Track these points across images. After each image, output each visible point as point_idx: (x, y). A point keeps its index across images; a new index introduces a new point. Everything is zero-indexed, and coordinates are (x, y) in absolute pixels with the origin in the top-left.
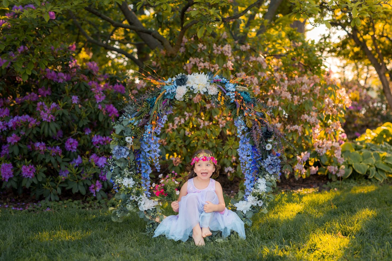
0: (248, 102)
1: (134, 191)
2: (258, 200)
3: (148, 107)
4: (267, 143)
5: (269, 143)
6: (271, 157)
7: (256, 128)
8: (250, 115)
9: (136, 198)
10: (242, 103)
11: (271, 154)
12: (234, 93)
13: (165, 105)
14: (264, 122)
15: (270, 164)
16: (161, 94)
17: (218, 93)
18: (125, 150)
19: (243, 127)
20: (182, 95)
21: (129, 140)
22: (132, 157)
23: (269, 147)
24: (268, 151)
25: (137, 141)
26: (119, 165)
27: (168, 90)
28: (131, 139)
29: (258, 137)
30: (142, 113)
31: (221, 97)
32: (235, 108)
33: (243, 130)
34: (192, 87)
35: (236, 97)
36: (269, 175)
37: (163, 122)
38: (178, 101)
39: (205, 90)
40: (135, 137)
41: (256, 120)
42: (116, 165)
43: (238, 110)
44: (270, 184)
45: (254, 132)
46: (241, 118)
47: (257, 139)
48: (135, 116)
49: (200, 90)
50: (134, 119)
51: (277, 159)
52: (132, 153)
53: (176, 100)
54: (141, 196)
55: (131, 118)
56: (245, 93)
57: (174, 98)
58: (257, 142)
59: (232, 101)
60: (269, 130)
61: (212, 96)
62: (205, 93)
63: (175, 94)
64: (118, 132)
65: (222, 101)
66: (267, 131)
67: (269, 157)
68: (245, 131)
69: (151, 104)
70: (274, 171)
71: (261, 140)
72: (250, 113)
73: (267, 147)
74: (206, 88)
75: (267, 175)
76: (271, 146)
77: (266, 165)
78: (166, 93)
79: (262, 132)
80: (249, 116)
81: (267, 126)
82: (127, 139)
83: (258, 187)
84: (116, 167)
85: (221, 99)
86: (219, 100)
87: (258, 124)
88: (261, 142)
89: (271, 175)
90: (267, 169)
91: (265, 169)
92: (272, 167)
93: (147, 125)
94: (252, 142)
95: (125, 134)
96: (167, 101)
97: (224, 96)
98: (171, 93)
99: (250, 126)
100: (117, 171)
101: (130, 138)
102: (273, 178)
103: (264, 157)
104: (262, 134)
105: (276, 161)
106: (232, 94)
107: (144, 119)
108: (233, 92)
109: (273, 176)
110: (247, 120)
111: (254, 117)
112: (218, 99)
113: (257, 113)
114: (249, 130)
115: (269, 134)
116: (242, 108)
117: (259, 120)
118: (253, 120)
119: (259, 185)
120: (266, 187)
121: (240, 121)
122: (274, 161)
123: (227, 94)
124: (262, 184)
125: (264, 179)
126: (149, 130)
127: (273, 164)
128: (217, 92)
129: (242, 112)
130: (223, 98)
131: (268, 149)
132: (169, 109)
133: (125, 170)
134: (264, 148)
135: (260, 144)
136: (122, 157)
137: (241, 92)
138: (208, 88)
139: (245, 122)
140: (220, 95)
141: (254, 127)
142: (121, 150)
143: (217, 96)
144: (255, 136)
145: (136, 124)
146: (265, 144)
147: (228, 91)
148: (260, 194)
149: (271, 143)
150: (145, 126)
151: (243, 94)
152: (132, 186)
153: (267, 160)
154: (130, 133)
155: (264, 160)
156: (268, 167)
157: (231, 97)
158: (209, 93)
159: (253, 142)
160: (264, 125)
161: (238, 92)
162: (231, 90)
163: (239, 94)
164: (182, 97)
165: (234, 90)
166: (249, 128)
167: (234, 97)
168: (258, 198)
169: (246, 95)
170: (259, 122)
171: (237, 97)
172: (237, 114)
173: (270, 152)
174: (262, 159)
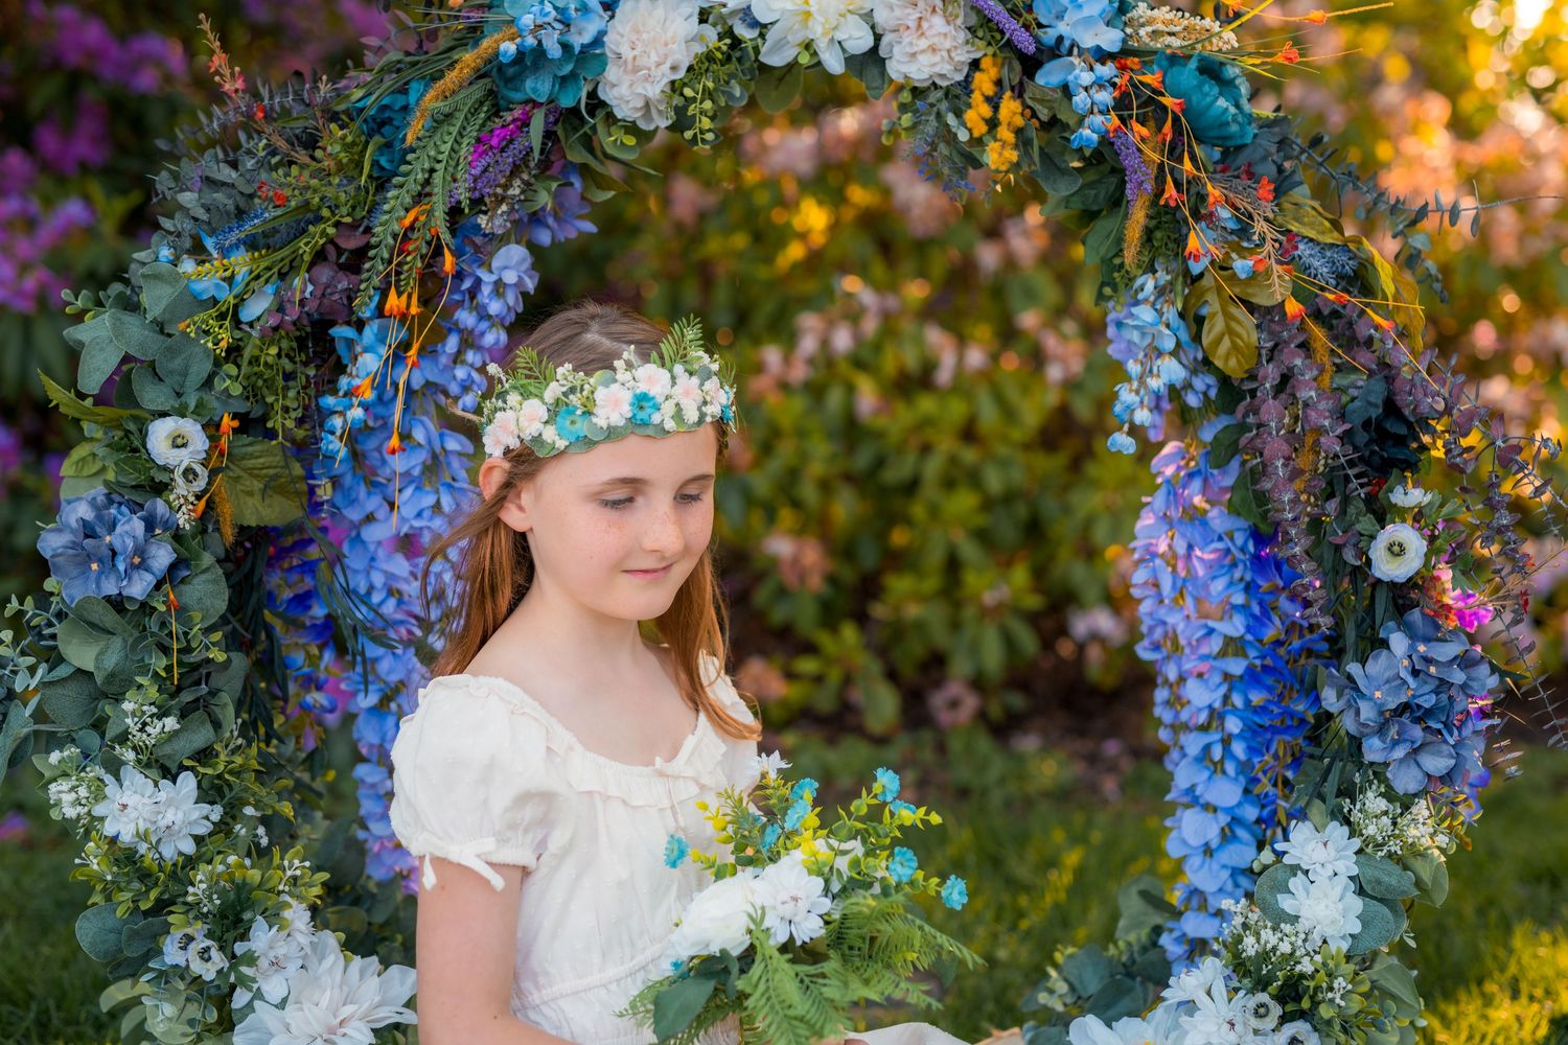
0: (1231, 152)
1: (199, 888)
2: (1285, 1019)
3: (359, 165)
4: (1382, 514)
5: (1400, 513)
6: (1413, 636)
7: (1286, 380)
8: (1242, 266)
9: (204, 955)
10: (1174, 151)
11: (1415, 615)
12: (1107, 70)
13: (508, 159)
14: (1363, 331)
15: (1405, 708)
16: (469, 58)
17: (975, 65)
18: (138, 526)
19: (1171, 371)
20: (664, 77)
21: (179, 443)
22: (207, 593)
23: (1397, 550)
24: (1393, 586)
25: (264, 455)
26: (82, 654)
27: (527, 20)
28: (199, 441)
29: (1304, 461)
30: (308, 216)
31: (994, 102)
32: (1117, 201)
33: (1175, 393)
34: (746, 13)
35: (1121, 105)
36: (1389, 795)
37: (495, 307)
38: (632, 128)
39: (861, 41)
40: (249, 424)
41: (1293, 307)
42: (61, 660)
43: (1138, 217)
44: (1393, 877)
45: (1272, 411)
46: (1161, 291)
47: (1296, 474)
48: (251, 244)
49: (817, 31)
50: (241, 263)
51: (1465, 662)
52: (207, 559)
53: (611, 118)
54: (261, 937)
55: (225, 252)
56: (1211, 70)
57: (596, 103)
58: (1289, 500)
59: (1088, 135)
60: (1405, 401)
61: (917, 92)
62: (852, 61)
63: (602, 60)
64: (96, 371)
65: (1005, 133)
66: (1391, 407)
67: (1399, 642)
68: (1193, 400)
69: (389, 145)
70: (1436, 763)
71: (1332, 484)
72: (1243, 253)
73: (1378, 551)
74: (868, 16)
75: (1374, 802)
76: (1414, 542)
77: (1367, 712)
78: (509, 48)
79: (1341, 415)
80: (1233, 278)
81: (1386, 370)
82: (160, 435)
83: (1286, 903)
84: (62, 671)
85: (993, 124)
86: (981, 129)
87: (1304, 346)
88: (1332, 506)
89: (1407, 803)
90: (1373, 749)
91: (1356, 743)
92: (1417, 732)
93: (360, 325)
94: (1252, 499)
95: (152, 395)
96: (525, 122)
97: (1019, 92)
98: (554, 51)
99: (1233, 367)
100: (67, 706)
101: (192, 429)
102: (1423, 829)
103: (1350, 634)
104: (1345, 438)
105: (1458, 676)
106: (1087, 78)
107: (324, 273)
108: (1102, 56)
109: (1421, 808)
110: (1212, 307)
111: (1278, 289)
112: (970, 116)
113: (1303, 249)
114: (1231, 393)
115: (1401, 441)
116: (1170, 190)
117: (1317, 315)
118: (1269, 310)
119: (1297, 883)
120: (1357, 904)
121: (1145, 314)
122: (1443, 685)
123: (1049, 76)
124: (1321, 875)
125: (1337, 831)
126: (370, 362)
127: (1428, 702)
128: (964, 56)
129: (1166, 233)
130: (1010, 107)
131: (1388, 569)
132: (544, 199)
133: (128, 706)
134: (1349, 556)
135: (1316, 524)
136: (110, 588)
137: (1175, 59)
138: (881, 17)
139: (1196, 322)
140: (984, 83)
141: (1271, 373)
142: (112, 527)
143: (958, 95)
144: (1275, 445)
145: (255, 308)
146: (1366, 523)
147: (1057, 50)
148: (1306, 967)
149: (1419, 516)
150: (341, 332)
151: (1188, 75)
152: (189, 847)
153: (1378, 665)
154: (208, 383)
155: (1353, 668)
156: (1381, 730)
157: (1080, 100)
158: (896, 69)
159: (1262, 498)
160: (1365, 358)
161: (1145, 55)
162: (1088, 41)
163: (1151, 79)
164: (655, 90)
165: (1110, 39)
166: (1224, 380)
167: (1105, 97)
168: (1276, 1010)
169: (1211, 88)
170: (1318, 333)
171: (1133, 103)
172: (1130, 256)
173: (1405, 597)
174: (1336, 654)
